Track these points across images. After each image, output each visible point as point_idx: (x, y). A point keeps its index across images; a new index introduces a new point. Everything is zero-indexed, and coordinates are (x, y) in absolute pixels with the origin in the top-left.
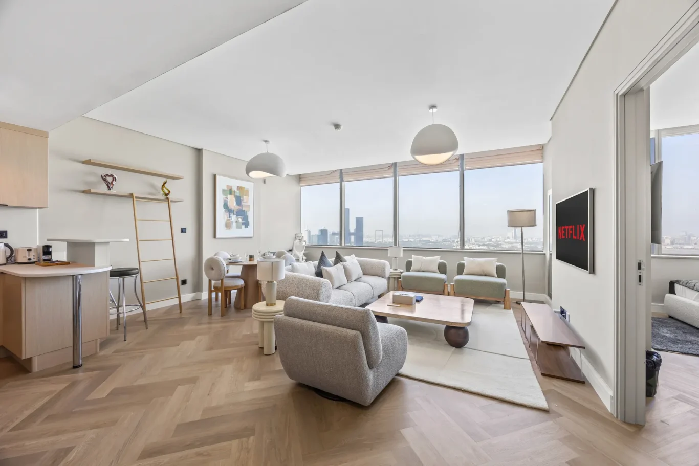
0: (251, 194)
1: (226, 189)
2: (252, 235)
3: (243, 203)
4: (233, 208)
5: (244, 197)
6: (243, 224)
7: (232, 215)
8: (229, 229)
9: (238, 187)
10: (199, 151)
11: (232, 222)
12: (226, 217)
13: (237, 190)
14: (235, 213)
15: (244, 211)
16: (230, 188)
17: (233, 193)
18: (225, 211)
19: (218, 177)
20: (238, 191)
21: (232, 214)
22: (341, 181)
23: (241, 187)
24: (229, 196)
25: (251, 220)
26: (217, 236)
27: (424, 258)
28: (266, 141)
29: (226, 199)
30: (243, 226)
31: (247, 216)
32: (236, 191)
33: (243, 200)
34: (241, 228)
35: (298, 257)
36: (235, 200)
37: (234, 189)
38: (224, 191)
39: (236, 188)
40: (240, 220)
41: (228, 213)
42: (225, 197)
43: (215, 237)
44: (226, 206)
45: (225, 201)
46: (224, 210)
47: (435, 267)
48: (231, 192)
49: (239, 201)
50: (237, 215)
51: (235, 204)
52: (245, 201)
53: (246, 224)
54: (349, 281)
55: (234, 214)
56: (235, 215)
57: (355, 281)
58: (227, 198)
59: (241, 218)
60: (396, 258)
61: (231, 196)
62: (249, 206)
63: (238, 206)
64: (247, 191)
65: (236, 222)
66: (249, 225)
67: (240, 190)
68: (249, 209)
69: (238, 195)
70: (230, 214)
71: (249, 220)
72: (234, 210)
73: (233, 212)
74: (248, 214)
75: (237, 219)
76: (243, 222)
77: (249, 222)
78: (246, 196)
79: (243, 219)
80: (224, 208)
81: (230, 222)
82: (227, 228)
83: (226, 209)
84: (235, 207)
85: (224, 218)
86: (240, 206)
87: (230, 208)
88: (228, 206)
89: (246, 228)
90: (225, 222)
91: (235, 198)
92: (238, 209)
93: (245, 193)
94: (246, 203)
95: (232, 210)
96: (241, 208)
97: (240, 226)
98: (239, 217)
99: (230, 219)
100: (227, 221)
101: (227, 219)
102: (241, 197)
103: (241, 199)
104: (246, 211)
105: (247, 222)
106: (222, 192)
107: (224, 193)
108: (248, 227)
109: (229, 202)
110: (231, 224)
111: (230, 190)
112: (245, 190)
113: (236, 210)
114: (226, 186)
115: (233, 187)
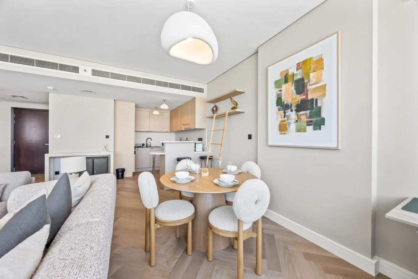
1: (279, 78)
2: (334, 145)
4: (290, 101)
5: (312, 75)
6: (309, 123)
7: (289, 112)
8: (285, 134)
9: (298, 64)
11: (289, 123)
12: (279, 116)
13: (297, 69)
14: (294, 108)
15: (312, 99)
16: (285, 74)
17: (290, 79)
18: (279, 110)
20: (300, 71)
21: (289, 110)
23: (304, 62)
24: (284, 87)
29: (280, 92)
30: (310, 128)
31: (319, 109)
32: (295, 72)
33: (309, 81)
34: (305, 131)
36: (293, 88)
37: (293, 70)
38: (276, 82)
39: (296, 67)
40: (303, 118)
41: (282, 112)
42: (278, 90)
44: (279, 101)
45: (278, 95)
46: (276, 108)
49: (301, 86)
50: (297, 111)
52: (313, 81)
55: (292, 111)
56: (294, 112)
58: (281, 90)
59: (306, 114)
62: (323, 87)
63: (298, 96)
64: (319, 61)
65: (294, 122)
66: (324, 124)
67: (303, 67)
68: (325, 93)
69: (299, 77)
70: (286, 111)
71: (323, 115)
72: (291, 105)
73: (291, 107)
74: (322, 103)
75: (296, 117)
76: (310, 120)
77: (323, 119)
78: (315, 71)
79: (308, 114)
80: (277, 106)
81: (285, 123)
82: (281, 133)
83: (279, 106)
84: (293, 99)
85: (277, 119)
86: (302, 95)
87: (285, 103)
88: (283, 101)
89: (316, 130)
90: (279, 124)
91: (293, 84)
92: (300, 100)
93: (313, 67)
94: (316, 84)
95: (289, 105)
96: (304, 97)
97: (303, 127)
98: (301, 113)
99: (286, 118)
100: (282, 123)
101: (280, 120)
102: (305, 79)
103: (306, 81)
104: (316, 100)
105: (319, 119)
106: (275, 85)
107: (277, 85)
108: (322, 129)
109: (284, 94)
110: (288, 125)
111: (285, 76)
112: (314, 60)
113: (296, 103)
114: (279, 74)
115: (289, 70)
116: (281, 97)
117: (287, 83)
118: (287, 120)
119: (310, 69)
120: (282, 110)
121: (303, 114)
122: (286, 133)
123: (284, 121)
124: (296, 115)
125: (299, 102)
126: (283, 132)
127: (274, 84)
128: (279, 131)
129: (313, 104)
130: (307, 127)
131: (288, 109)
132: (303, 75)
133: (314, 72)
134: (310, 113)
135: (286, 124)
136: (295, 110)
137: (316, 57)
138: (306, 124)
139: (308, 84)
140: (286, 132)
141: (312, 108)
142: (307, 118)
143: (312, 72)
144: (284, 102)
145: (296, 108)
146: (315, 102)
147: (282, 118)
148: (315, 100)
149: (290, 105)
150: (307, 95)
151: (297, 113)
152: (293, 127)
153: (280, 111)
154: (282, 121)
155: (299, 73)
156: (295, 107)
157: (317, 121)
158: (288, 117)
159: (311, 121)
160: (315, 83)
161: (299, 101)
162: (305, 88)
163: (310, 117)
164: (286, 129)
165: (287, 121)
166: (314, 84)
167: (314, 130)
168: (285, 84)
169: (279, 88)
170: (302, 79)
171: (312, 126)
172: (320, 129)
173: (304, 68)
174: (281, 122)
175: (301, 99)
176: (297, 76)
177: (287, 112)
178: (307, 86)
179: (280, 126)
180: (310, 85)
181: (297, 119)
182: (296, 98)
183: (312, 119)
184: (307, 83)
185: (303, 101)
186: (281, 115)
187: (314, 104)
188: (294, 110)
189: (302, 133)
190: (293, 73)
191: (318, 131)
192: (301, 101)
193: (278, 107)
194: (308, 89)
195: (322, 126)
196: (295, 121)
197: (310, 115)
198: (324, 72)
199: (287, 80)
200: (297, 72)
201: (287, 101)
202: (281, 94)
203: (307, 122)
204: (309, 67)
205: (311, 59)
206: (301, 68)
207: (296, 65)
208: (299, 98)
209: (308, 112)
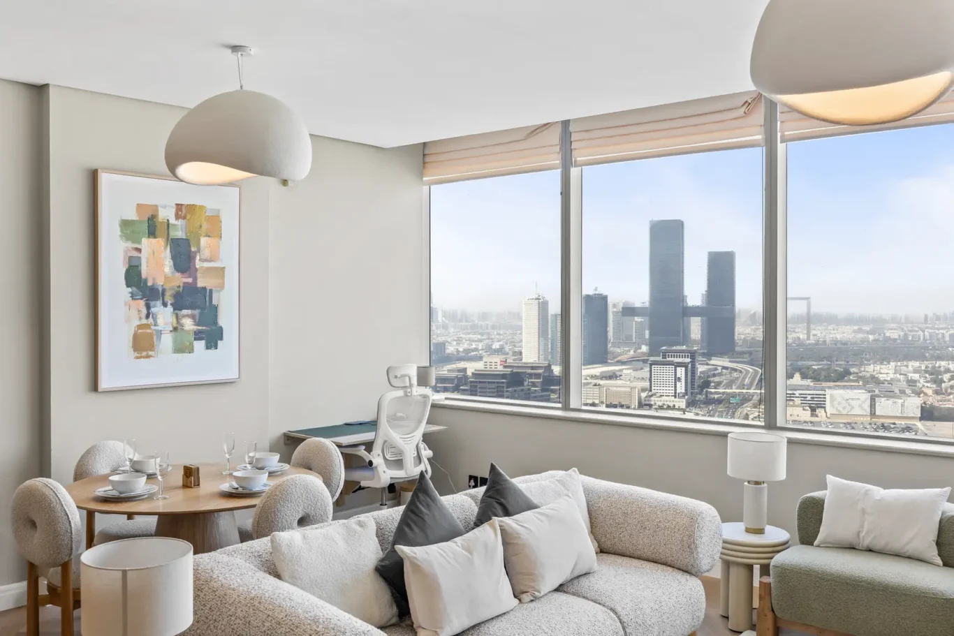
0: (230, 229)
1: (132, 215)
2: (233, 375)
3: (198, 264)
4: (160, 282)
5: (204, 241)
6: (198, 336)
7: (157, 308)
8: (148, 357)
9: (179, 207)
10: (39, 92)
11: (160, 333)
12: (134, 312)
13: (177, 217)
14: (169, 300)
15: (204, 289)
16: (149, 214)
17: (160, 230)
18: (133, 296)
19: (104, 179)
20: (180, 222)
21: (159, 303)
22: (567, 164)
23: (192, 208)
24: (146, 244)
25: (227, 319)
26: (104, 384)
27: (879, 492)
28: (235, 48)
29: (135, 254)
30: (200, 345)
31: (215, 309)
32: (173, 221)
33: (199, 251)
34: (191, 351)
35: (401, 453)
36: (166, 256)
37: (167, 214)
38: (125, 224)
39: (174, 211)
40: (189, 324)
41: (142, 303)
42: (130, 245)
43: (94, 386)
44: (133, 276)
45: (131, 258)
46: (126, 291)
47: (924, 539)
48: (153, 227)
49: (183, 256)
50: (177, 307)
51: (168, 266)
52: (206, 253)
53: (212, 336)
54: (526, 598)
55: (165, 305)
56: (170, 309)
57: (560, 589)
58: (139, 250)
59: (193, 317)
60: (757, 483)
61: (153, 241)
62: (221, 271)
63: (178, 275)
64: (215, 220)
65: (171, 331)
66: (221, 339)
67: (188, 217)
68: (223, 283)
69: (179, 234)
70: (152, 303)
71: (222, 321)
72: (164, 290)
73: (163, 295)
74: (219, 300)
75: (175, 321)
76: (200, 328)
77: (221, 329)
78: (209, 236)
79: (197, 317)
80: (128, 285)
81: (149, 331)
82: (139, 355)
83: (134, 289)
84: (166, 278)
85: (128, 321)
86: (186, 275)
87: (150, 284)
88: (144, 276)
89: (210, 349)
90: (133, 332)
91: (169, 246)
92: (182, 285)
93: (205, 226)
94: (210, 261)
95: (157, 290)
96: (190, 280)
97: (188, 344)
98: (185, 312)
99: (151, 320)
100: (140, 331)
101: (138, 323)
102: (191, 244)
103: (193, 249)
104: (211, 291)
105: (214, 328)
106: (122, 231)
107: (128, 232)
108: (219, 347)
109: (147, 262)
110: (155, 337)
111: (149, 219)
112: (207, 214)
113: (172, 289)
114: (135, 205)
115: (160, 209)
116: (137, 267)
117: (155, 237)
118: (155, 325)
119: (201, 226)
120: (141, 299)
121: (187, 316)
122: (151, 356)
123: (147, 326)
124: (174, 316)
125: (181, 289)
126: (144, 354)
127: (120, 226)
128: (134, 351)
130: (196, 344)
131: (157, 300)
132: (188, 234)
133: (207, 238)
134: (200, 314)
135: (151, 335)
136: (171, 304)
137: (210, 209)
138: (193, 337)
139: (198, 258)
140: (150, 353)
141: (203, 307)
142: (195, 325)
143: (204, 236)
144: (146, 281)
145: (173, 301)
146: (208, 294)
147: (140, 318)
148: (208, 291)
149: (160, 290)
150: (195, 279)
151: (176, 311)
152: (167, 340)
153: (135, 299)
154: (139, 327)
155: (182, 225)
156: (172, 298)
157: (211, 332)
158: (156, 319)
159: (203, 332)
160: (209, 258)
161: (179, 287)
162: (192, 262)
163: (197, 324)
164: (152, 347)
165: (153, 327)
166: (206, 260)
167: (208, 347)
168: (149, 237)
169: (133, 242)
170: (187, 242)
171: (203, 343)
172: (217, 348)
173: (189, 220)
174: (138, 330)
175: (184, 283)
176: (176, 231)
177: (155, 306)
178: (195, 259)
179: (136, 337)
180: (200, 260)
181: (175, 325)
182: (173, 279)
183: (204, 328)
184: (195, 253)
185: (187, 288)
186: (139, 311)
187: (207, 299)
188: (169, 304)
189: (186, 356)
190: (168, 220)
191: (212, 352)
192: (184, 287)
193: (130, 290)
194: (197, 267)
195: (219, 342)
196: (172, 329)
197: (199, 319)
198: (223, 245)
199: (155, 230)
200: (176, 222)
201: (154, 279)
202: (140, 257)
203: (195, 332)
204: (199, 223)
205: (202, 207)
206: (184, 218)
207: (174, 206)
208: (180, 280)
209: (197, 312)
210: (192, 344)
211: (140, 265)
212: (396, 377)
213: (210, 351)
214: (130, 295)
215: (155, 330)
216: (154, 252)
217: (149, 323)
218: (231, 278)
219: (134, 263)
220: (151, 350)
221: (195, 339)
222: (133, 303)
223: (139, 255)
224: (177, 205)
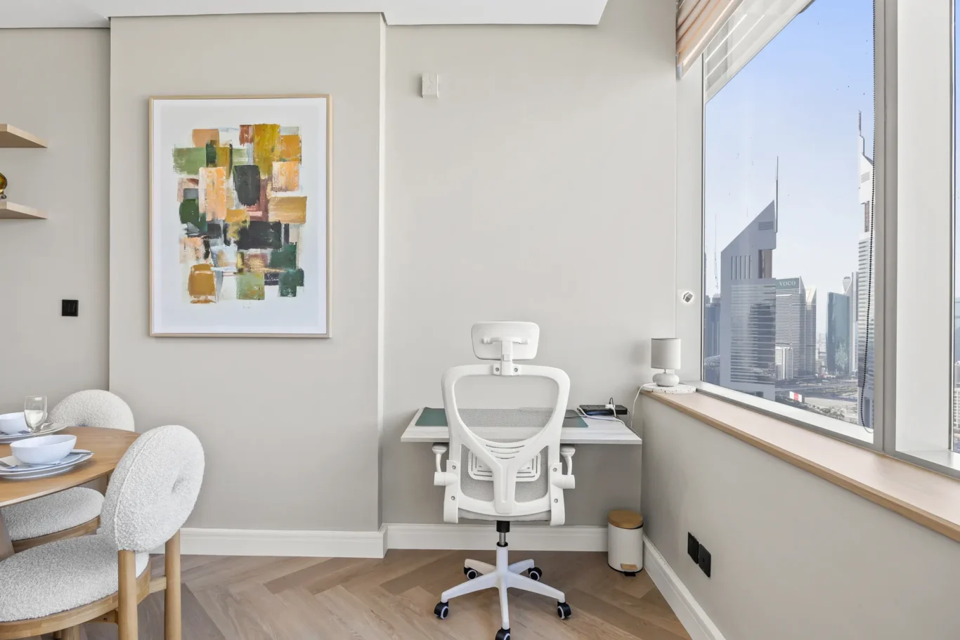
0: (312, 149)
1: (191, 145)
2: (321, 330)
3: (271, 194)
4: (221, 218)
5: (276, 166)
6: (271, 280)
7: (218, 246)
8: (207, 301)
9: (245, 129)
11: (221, 275)
12: (190, 252)
13: (243, 141)
14: (233, 236)
15: (278, 224)
16: (207, 140)
17: (220, 158)
18: (189, 233)
19: (157, 105)
20: (246, 146)
21: (220, 240)
23: (260, 128)
24: (204, 173)
26: (157, 329)
29: (191, 186)
30: (272, 291)
31: (293, 248)
32: (237, 145)
33: (270, 179)
34: (261, 296)
36: (231, 183)
37: (229, 138)
38: (180, 153)
39: (238, 133)
40: (257, 266)
41: (199, 240)
42: (185, 176)
43: (147, 330)
44: (189, 210)
45: (186, 191)
46: (180, 227)
48: (212, 154)
49: (250, 185)
50: (242, 245)
51: (232, 199)
52: (280, 181)
53: (291, 282)
55: (227, 243)
56: (233, 247)
58: (196, 182)
59: (263, 257)
61: (213, 169)
62: (301, 203)
63: (243, 208)
64: (293, 142)
65: (235, 273)
66: (302, 285)
67: (256, 139)
68: (304, 217)
69: (246, 160)
70: (212, 241)
71: (301, 263)
72: (226, 227)
73: (225, 232)
74: (298, 236)
76: (273, 271)
77: (301, 273)
78: (284, 161)
79: (269, 258)
80: (183, 221)
81: (209, 273)
82: (196, 299)
83: (191, 225)
84: (230, 213)
85: (184, 260)
86: (253, 207)
87: (209, 218)
88: (201, 211)
89: (286, 296)
90: (189, 273)
91: (232, 175)
92: (248, 220)
93: (279, 149)
94: (286, 190)
95: (218, 226)
96: (259, 214)
97: (256, 288)
98: (253, 251)
99: (210, 261)
100: (197, 272)
101: (195, 263)
102: (261, 170)
103: (263, 177)
104: (287, 227)
105: (291, 271)
106: (175, 161)
107: (183, 161)
108: (298, 293)
109: (206, 195)
110: (215, 279)
111: (207, 145)
112: (282, 134)
113: (237, 224)
114: (191, 133)
115: (220, 133)
116: (194, 200)
117: (215, 166)
118: (215, 266)
119: (273, 150)
120: (198, 236)
121: (256, 256)
122: (211, 301)
123: (207, 267)
124: (239, 255)
125: (248, 225)
126: (202, 298)
127: (174, 156)
128: (191, 295)
129: (280, 236)
130: (268, 289)
131: (217, 237)
132: (257, 160)
133: (282, 163)
134: (272, 254)
135: (211, 276)
136: (235, 242)
137: (286, 128)
138: (263, 280)
139: (269, 187)
140: (210, 297)
141: (277, 245)
142: (266, 266)
143: (277, 161)
144: (204, 216)
145: (237, 238)
146: (283, 230)
147: (198, 258)
148: (283, 226)
149: (222, 226)
150: (266, 211)
151: (241, 251)
152: (230, 284)
153: (192, 237)
154: (196, 268)
155: (248, 150)
156: (236, 235)
157: (287, 275)
158: (218, 259)
159: (276, 275)
160: (284, 187)
161: (245, 221)
162: (261, 192)
163: (272, 265)
164: (211, 291)
165: (212, 268)
166: (281, 189)
167: (282, 295)
168: (207, 166)
169: (189, 173)
170: (254, 169)
171: (277, 287)
172: (295, 295)
173: (258, 143)
174: (195, 270)
175: (251, 217)
176: (241, 156)
177: (215, 245)
178: (265, 189)
179: (192, 279)
180: (272, 189)
181: (240, 266)
182: (237, 213)
183: (278, 271)
184: (266, 181)
185: (255, 223)
186: (196, 250)
187: (283, 235)
188: (232, 242)
189: (254, 302)
190: (231, 145)
191: (289, 299)
192: (251, 222)
193: (185, 226)
194: (269, 198)
195: (298, 288)
196: (236, 271)
197: (272, 260)
198: (304, 169)
199: (215, 158)
200: (241, 147)
201: (214, 214)
202: (197, 190)
203: (266, 275)
204: (270, 147)
205: (274, 127)
206: (252, 141)
207: (239, 128)
208: (248, 214)
209: (268, 252)
210: (263, 289)
211: (198, 198)
212: (482, 342)
213: (285, 298)
214: (186, 232)
215: (215, 271)
216: (213, 183)
217: (208, 263)
218: (315, 210)
219: (190, 197)
220: (211, 294)
221: (266, 283)
222: (190, 241)
223: (196, 187)
224: (242, 126)
